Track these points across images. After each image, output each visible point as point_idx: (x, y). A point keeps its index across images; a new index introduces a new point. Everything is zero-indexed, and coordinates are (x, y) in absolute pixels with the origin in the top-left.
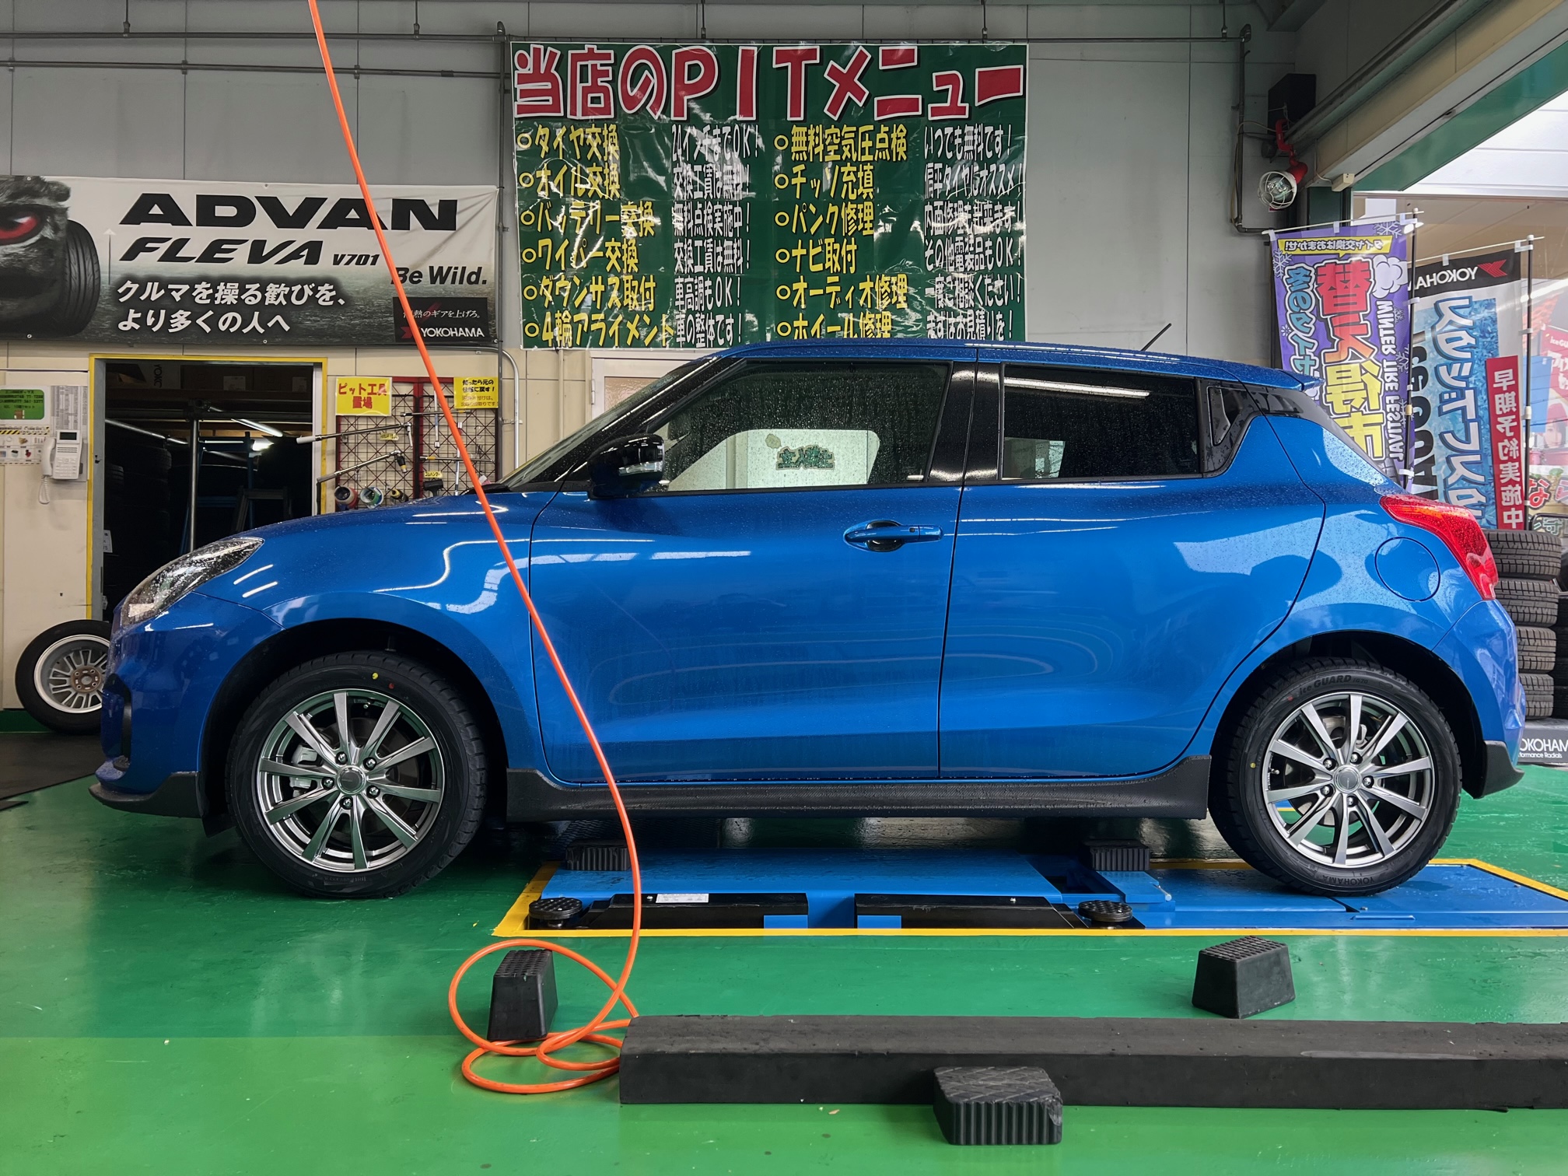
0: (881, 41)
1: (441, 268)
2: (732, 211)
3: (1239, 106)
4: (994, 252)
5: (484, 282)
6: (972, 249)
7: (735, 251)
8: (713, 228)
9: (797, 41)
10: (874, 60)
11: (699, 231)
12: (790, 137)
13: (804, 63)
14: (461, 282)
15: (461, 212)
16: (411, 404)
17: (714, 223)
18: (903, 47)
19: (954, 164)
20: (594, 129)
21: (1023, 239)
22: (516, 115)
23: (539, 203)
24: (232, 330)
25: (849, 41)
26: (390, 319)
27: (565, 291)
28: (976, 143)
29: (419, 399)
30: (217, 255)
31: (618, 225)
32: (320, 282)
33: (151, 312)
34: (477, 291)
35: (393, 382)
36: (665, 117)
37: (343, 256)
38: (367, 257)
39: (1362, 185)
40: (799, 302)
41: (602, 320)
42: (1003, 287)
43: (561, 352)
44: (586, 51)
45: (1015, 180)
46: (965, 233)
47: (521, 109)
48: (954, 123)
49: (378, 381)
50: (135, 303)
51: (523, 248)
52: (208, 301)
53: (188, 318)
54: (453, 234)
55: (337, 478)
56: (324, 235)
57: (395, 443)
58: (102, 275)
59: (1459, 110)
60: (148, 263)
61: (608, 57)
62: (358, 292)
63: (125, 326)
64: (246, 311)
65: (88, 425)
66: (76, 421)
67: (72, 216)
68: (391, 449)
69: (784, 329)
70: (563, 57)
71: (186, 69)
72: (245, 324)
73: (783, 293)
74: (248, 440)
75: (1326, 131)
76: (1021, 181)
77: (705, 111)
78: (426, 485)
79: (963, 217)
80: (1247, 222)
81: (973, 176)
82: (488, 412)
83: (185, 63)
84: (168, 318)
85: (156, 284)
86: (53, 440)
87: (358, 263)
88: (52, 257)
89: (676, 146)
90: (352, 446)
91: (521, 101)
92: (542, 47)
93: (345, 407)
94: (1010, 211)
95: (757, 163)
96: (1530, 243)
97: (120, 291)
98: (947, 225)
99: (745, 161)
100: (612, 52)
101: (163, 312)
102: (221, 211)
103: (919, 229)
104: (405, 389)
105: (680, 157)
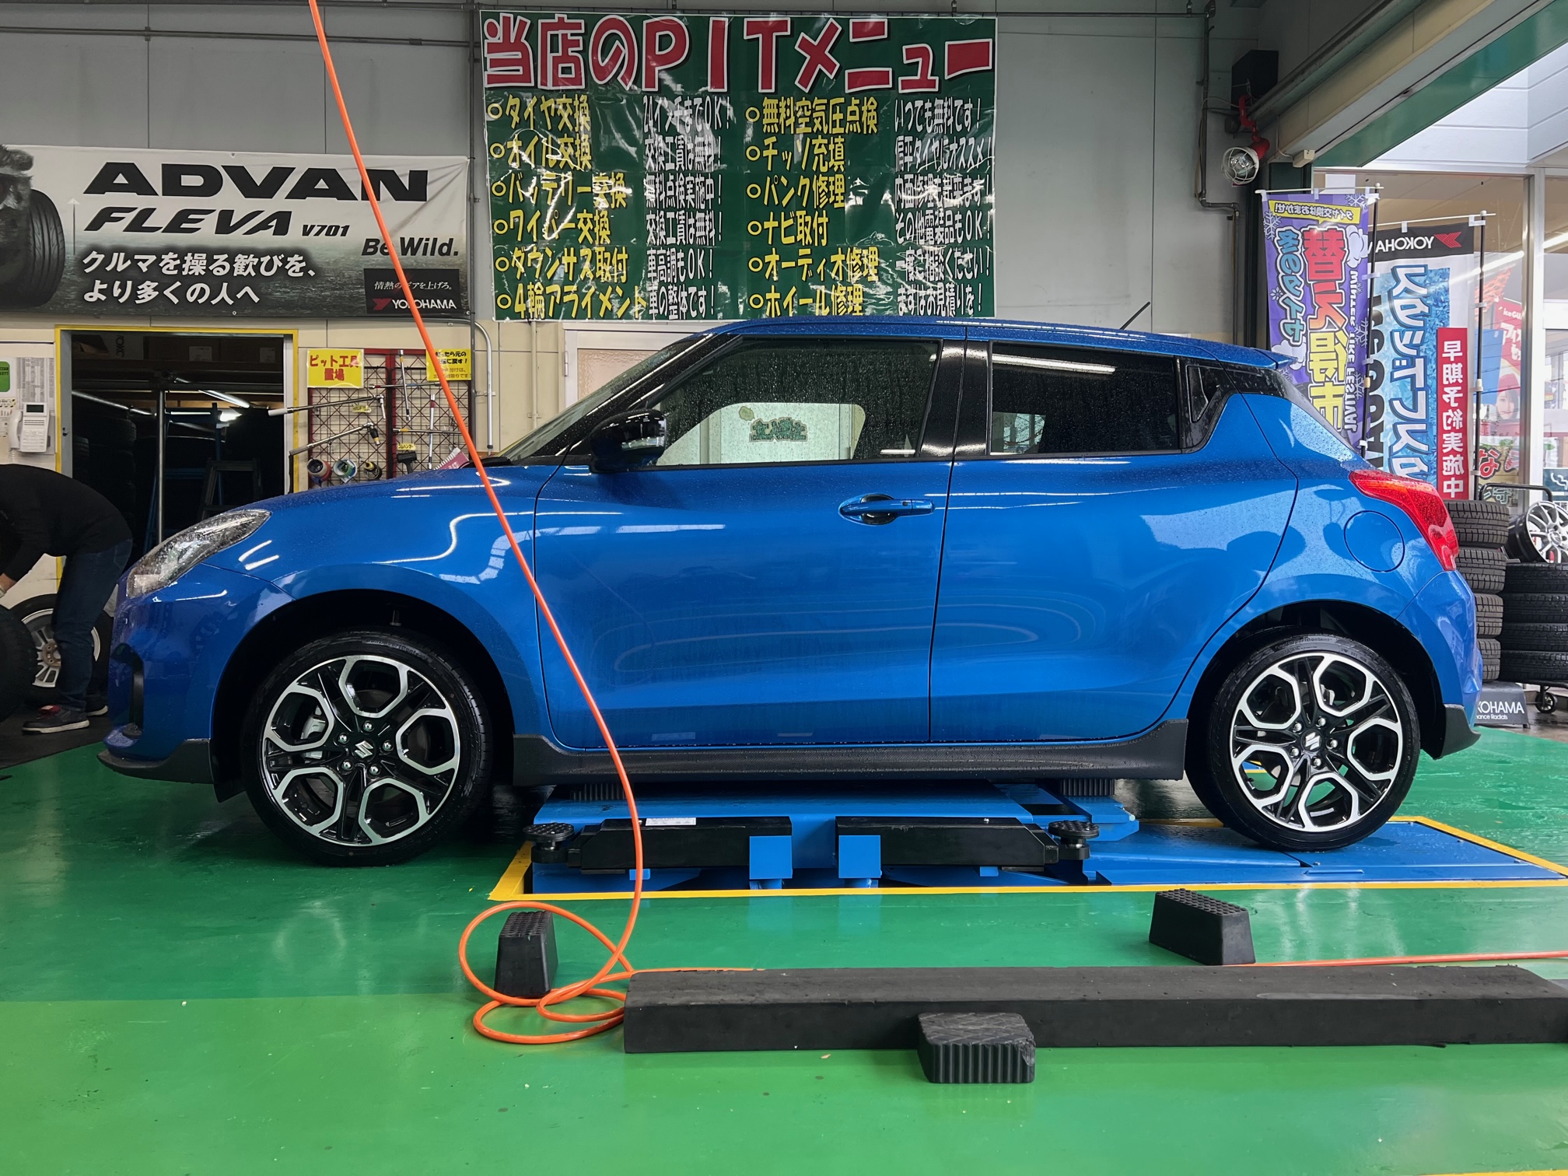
0: (851, 13)
1: (412, 240)
2: (704, 182)
3: (1203, 82)
4: (964, 225)
5: (456, 253)
6: (942, 222)
7: (707, 223)
8: (685, 200)
9: (767, 12)
10: (845, 32)
11: (671, 202)
12: (761, 109)
13: (775, 34)
14: (432, 253)
15: (431, 183)
16: (383, 376)
17: (686, 194)
18: (874, 19)
19: (924, 137)
20: (564, 100)
21: (993, 211)
22: (486, 85)
23: (511, 174)
24: (200, 301)
25: (820, 12)
26: (361, 291)
27: (537, 263)
28: (946, 116)
29: (391, 371)
30: (184, 226)
31: (591, 195)
32: (288, 253)
33: (117, 283)
34: (449, 262)
35: (365, 354)
36: (636, 88)
37: (312, 227)
38: (337, 228)
39: (1322, 161)
40: (771, 275)
41: (575, 292)
42: (972, 260)
43: (534, 324)
44: (556, 20)
45: (984, 155)
46: (935, 206)
47: (491, 78)
48: (924, 96)
49: (350, 354)
50: (101, 273)
51: (495, 217)
52: (176, 272)
53: (155, 289)
54: (424, 205)
55: (310, 451)
56: (294, 206)
57: (367, 415)
58: (66, 245)
59: (1416, 89)
60: (114, 232)
61: (578, 26)
62: (328, 263)
63: (91, 297)
64: (214, 282)
65: (54, 397)
66: (42, 394)
67: (35, 185)
68: (364, 422)
69: (757, 301)
70: (533, 26)
71: (149, 35)
72: (213, 296)
73: (756, 264)
74: (216, 411)
75: (1289, 107)
76: (990, 155)
77: (677, 81)
78: (400, 457)
79: (932, 190)
80: (1211, 198)
81: (943, 150)
82: (461, 384)
83: (148, 29)
84: (135, 289)
85: (122, 255)
86: (20, 413)
87: (328, 234)
88: (16, 227)
89: (647, 118)
90: (324, 418)
91: (491, 71)
92: (512, 16)
93: (317, 379)
94: (978, 185)
95: (728, 135)
96: (1483, 218)
97: (86, 261)
98: (917, 197)
99: (716, 133)
100: (582, 22)
101: (129, 283)
102: (188, 180)
103: (890, 202)
104: (378, 361)
105: (652, 128)
